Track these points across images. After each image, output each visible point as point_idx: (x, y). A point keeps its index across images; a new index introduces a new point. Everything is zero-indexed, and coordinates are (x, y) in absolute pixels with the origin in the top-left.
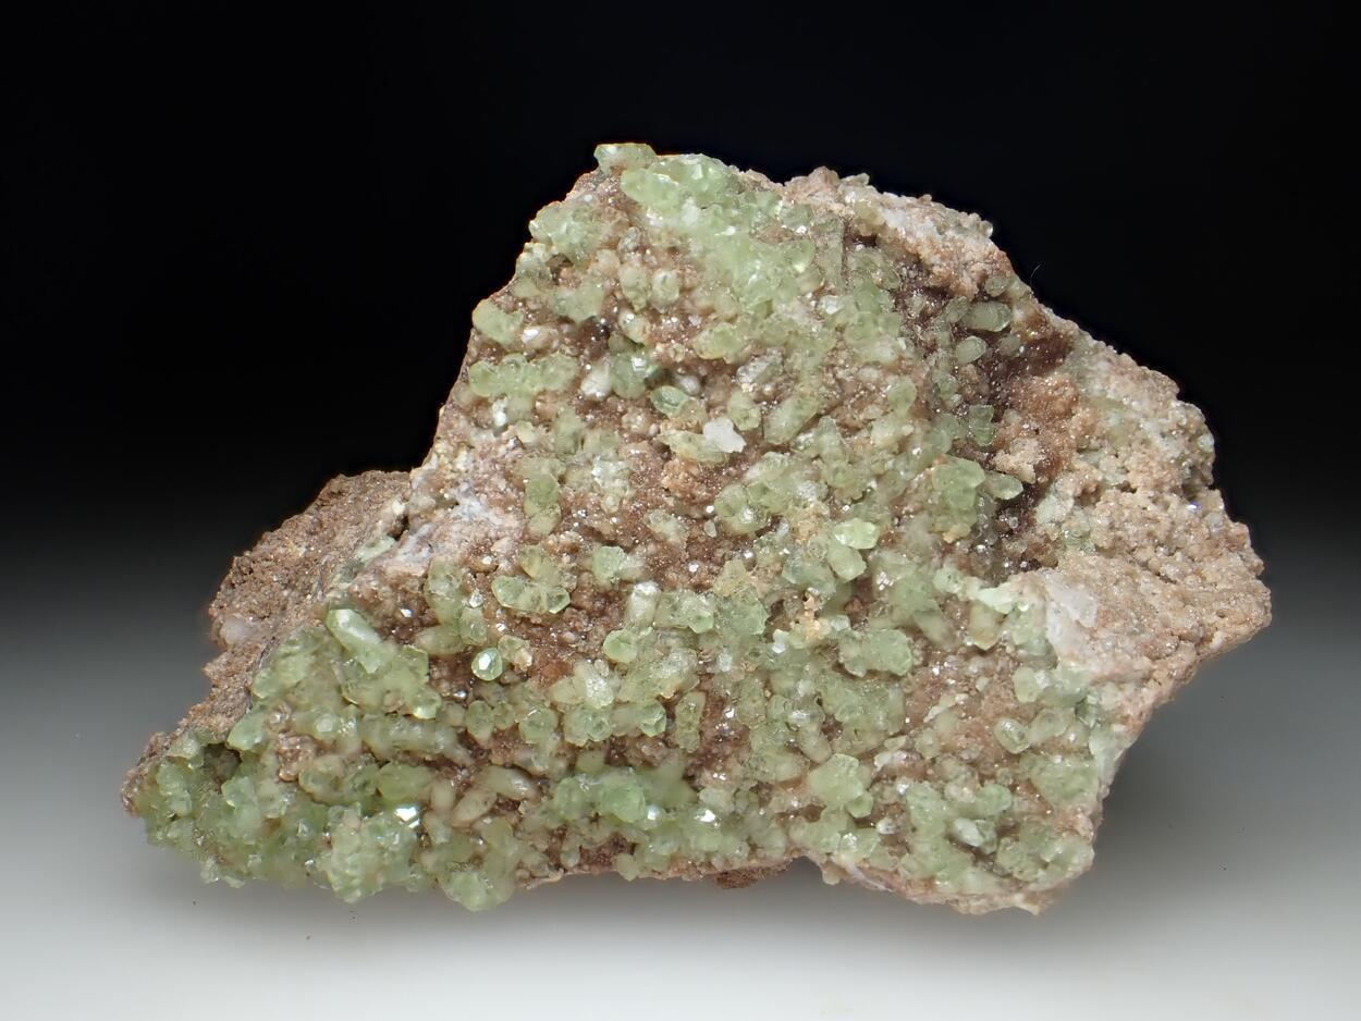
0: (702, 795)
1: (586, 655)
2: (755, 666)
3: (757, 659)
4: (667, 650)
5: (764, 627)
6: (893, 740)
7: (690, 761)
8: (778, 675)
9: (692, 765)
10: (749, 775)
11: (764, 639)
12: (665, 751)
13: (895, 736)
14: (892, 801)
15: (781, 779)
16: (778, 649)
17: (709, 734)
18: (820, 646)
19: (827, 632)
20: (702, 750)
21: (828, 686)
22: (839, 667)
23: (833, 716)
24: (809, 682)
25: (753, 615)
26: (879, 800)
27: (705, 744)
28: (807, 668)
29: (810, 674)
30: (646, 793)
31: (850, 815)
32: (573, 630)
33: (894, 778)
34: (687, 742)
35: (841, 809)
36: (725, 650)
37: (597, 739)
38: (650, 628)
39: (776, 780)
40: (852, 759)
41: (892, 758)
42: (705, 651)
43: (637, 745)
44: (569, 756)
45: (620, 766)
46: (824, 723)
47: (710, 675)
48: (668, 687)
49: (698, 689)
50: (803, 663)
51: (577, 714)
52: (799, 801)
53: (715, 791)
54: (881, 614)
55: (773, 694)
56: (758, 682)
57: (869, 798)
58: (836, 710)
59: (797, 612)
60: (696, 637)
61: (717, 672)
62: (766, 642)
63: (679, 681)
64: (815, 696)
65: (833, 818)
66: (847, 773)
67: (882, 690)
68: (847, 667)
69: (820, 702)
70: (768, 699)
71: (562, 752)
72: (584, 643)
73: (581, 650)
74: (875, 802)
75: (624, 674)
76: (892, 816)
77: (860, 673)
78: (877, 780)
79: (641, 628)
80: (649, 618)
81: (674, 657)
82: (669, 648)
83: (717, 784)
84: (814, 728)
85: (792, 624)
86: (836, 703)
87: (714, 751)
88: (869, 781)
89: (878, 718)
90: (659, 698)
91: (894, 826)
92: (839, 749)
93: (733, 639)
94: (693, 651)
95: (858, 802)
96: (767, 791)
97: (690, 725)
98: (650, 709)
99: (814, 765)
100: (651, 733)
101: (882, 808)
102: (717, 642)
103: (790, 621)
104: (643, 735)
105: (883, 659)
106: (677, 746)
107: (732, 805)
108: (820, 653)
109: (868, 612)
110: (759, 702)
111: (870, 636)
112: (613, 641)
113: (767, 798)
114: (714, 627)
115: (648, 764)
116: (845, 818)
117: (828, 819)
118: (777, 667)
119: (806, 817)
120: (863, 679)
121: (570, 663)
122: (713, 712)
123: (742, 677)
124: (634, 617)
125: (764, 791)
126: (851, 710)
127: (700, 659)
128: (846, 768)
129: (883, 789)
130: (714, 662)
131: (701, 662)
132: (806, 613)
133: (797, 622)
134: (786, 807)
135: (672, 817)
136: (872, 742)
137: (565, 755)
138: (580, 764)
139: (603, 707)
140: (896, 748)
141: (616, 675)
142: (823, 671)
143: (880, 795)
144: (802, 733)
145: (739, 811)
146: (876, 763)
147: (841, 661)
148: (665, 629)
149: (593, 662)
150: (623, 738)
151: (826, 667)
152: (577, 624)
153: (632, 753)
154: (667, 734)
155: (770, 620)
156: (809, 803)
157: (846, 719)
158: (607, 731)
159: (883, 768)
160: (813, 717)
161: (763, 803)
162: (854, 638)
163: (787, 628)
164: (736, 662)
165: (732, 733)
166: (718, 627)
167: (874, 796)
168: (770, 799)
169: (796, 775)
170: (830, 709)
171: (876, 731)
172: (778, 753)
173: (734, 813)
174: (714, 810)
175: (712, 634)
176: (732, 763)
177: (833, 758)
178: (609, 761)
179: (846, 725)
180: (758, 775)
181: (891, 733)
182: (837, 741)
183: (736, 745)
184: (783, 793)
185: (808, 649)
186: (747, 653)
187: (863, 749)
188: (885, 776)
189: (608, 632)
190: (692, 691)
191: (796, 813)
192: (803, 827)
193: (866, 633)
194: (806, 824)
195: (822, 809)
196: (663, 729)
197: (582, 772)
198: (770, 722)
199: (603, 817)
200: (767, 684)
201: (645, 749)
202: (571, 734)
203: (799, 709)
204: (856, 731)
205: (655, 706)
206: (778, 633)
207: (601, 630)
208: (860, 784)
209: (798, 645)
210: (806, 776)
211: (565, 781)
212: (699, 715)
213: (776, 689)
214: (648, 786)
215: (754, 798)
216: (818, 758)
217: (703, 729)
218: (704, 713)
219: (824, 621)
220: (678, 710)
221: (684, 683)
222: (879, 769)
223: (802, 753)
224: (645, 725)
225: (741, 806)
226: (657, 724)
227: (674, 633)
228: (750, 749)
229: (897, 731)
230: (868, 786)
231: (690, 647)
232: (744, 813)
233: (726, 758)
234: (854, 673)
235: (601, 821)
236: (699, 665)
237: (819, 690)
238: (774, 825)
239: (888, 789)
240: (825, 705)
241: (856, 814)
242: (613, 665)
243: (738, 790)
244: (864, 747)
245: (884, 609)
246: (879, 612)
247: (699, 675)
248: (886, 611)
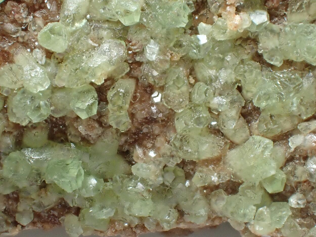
0: (134, 169)
1: (25, 45)
2: (180, 56)
3: (181, 50)
4: (99, 40)
5: (186, 20)
6: (306, 124)
7: (123, 139)
8: (201, 64)
9: (126, 142)
10: (174, 153)
11: (189, 31)
12: (99, 130)
13: (308, 120)
14: (303, 179)
15: (203, 157)
16: (203, 39)
17: (141, 115)
18: (241, 38)
19: (246, 25)
20: (134, 130)
21: (246, 74)
22: (258, 57)
23: (251, 102)
24: (229, 71)
25: (175, 10)
26: (292, 178)
27: (136, 124)
28: (228, 58)
29: (231, 64)
30: (84, 165)
31: (265, 190)
32: (14, 22)
33: (306, 158)
34: (118, 124)
35: (257, 183)
36: (152, 40)
38: (84, 21)
39: (198, 159)
40: (267, 141)
41: (305, 140)
42: (134, 42)
43: (75, 125)
44: (15, 133)
45: (62, 142)
46: (244, 107)
47: (140, 64)
48: (99, 74)
49: (129, 75)
50: (224, 53)
51: (18, 97)
52: (219, 177)
53: (145, 165)
54: (298, 9)
55: (197, 80)
56: (182, 71)
57: (282, 176)
58: (254, 95)
59: (220, 6)
60: (126, 29)
61: (144, 60)
62: (191, 34)
63: (110, 69)
64: (236, 83)
65: (250, 193)
66: (263, 152)
67: (297, 79)
68: (265, 57)
69: (240, 89)
70: (192, 86)
71: (7, 130)
72: (23, 33)
73: (21, 40)
74: (288, 179)
75: (61, 62)
76: (304, 193)
77: (278, 64)
78: (291, 159)
79: (74, 20)
80: (83, 11)
81: (105, 46)
82: (102, 39)
83: (148, 160)
84: (234, 113)
85: (215, 18)
86: (254, 90)
87: (145, 130)
88: (283, 160)
89: (292, 104)
90: (92, 84)
91: (305, 201)
92: (256, 132)
93: (159, 31)
94: (123, 43)
95: (272, 179)
96: (192, 167)
97: (121, 108)
98: (84, 93)
99: (233, 145)
100: (84, 116)
101: (293, 185)
102: (144, 34)
103: (213, 15)
104: (78, 117)
105: (299, 51)
106: (110, 126)
107: (161, 179)
108: (240, 45)
109: (287, 6)
110: (184, 89)
111: (288, 29)
113: (192, 173)
114: (141, 19)
115: (85, 140)
116: (261, 193)
117: (244, 195)
118: (200, 57)
119: (226, 190)
120: (281, 68)
121: (11, 51)
122: (142, 96)
123: (167, 66)
124: (68, 10)
125: (190, 167)
126: (268, 96)
127: (129, 49)
128: (260, 150)
129: (295, 169)
130: (142, 52)
131: (130, 52)
132: (228, 8)
133: (220, 16)
134: (208, 181)
135: (109, 185)
136: (287, 126)
137: (10, 133)
138: (26, 140)
139: (40, 92)
140: (309, 131)
141: (53, 62)
142: (242, 61)
143: (292, 173)
144: (223, 117)
145: (167, 183)
146: (290, 144)
147: (260, 52)
148: (98, 21)
149: (32, 50)
150: (63, 118)
151: (245, 57)
152: (17, 16)
153: (71, 131)
154: (100, 115)
155: (195, 13)
156: (228, 179)
157: (263, 105)
158: (45, 113)
159: (296, 149)
160: (232, 102)
161: (188, 176)
162: (272, 31)
163: (210, 22)
164: (162, 52)
165: (161, 115)
166: (145, 20)
167: (286, 174)
168: (194, 173)
169: (216, 155)
170: (249, 95)
171: (291, 116)
172: (200, 135)
173: (163, 184)
174: (143, 181)
175: (140, 26)
176: (160, 141)
177: (251, 139)
178: (52, 137)
179: (264, 110)
180: (181, 154)
181: (305, 118)
182: (255, 124)
183: (164, 126)
184: (205, 169)
185: (229, 41)
186: (172, 45)
187: (278, 132)
188: (298, 156)
189: (46, 24)
190: (122, 78)
191: (217, 187)
192: (223, 199)
193: (285, 26)
194: (225, 197)
195: (240, 184)
196: (95, 111)
197: (28, 147)
198: (193, 107)
199: (51, 184)
200: (192, 72)
201: (81, 129)
202: (14, 114)
203: (220, 95)
204: (271, 116)
205: (88, 91)
206: (202, 25)
207: (40, 22)
208: (274, 164)
209: (220, 37)
210: (225, 156)
211: (14, 155)
212: (129, 99)
213: (199, 76)
214: (86, 159)
215: (181, 173)
216: (237, 140)
217: (134, 111)
218: (135, 97)
219: (243, 15)
220: (110, 94)
221: (115, 71)
222: (292, 150)
223: (223, 135)
224: (78, 108)
225: (169, 179)
226: (90, 107)
227: (106, 26)
228: (175, 130)
229: (309, 116)
230: (281, 165)
231: (120, 38)
232: (172, 184)
233: (154, 137)
234: (272, 63)
235: (49, 188)
236: (128, 54)
237: (239, 78)
238: (198, 196)
239: (300, 169)
240: (244, 91)
241: (270, 191)
242: (49, 54)
243: (165, 166)
244: (280, 130)
245: (301, 5)
246: (297, 7)
247: (129, 63)
248: (304, 6)
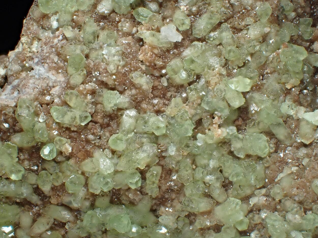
0: (160, 220)
1: (99, 147)
2: (187, 152)
3: (189, 149)
4: (142, 145)
5: (192, 132)
6: (259, 190)
7: (154, 202)
8: (199, 157)
9: (155, 204)
10: (184, 209)
11: (192, 139)
12: (141, 196)
13: (260, 188)
14: (258, 222)
15: (201, 211)
16: (199, 144)
17: (164, 188)
18: (221, 142)
19: (225, 135)
20: (160, 197)
21: (225, 163)
22: (231, 153)
23: (228, 178)
24: (215, 161)
25: (186, 126)
26: (252, 221)
27: (162, 193)
28: (215, 153)
29: (216, 156)
30: (131, 218)
31: (237, 229)
32: (93, 134)
33: (259, 210)
34: (152, 192)
35: (232, 225)
36: (172, 144)
37: (106, 190)
38: (133, 133)
39: (198, 212)
40: (238, 200)
41: (259, 199)
42: (162, 145)
43: (127, 193)
44: (91, 199)
45: (118, 204)
46: (223, 182)
47: (164, 157)
48: (142, 163)
49: (158, 164)
50: (212, 151)
51: (95, 178)
52: (210, 222)
53: (166, 217)
54: (253, 125)
55: (197, 167)
56: (189, 160)
57: (247, 220)
58: (230, 175)
59: (209, 124)
60: (157, 137)
61: (167, 155)
62: (193, 140)
63: (148, 160)
64: (219, 168)
65: (228, 231)
66: (235, 207)
67: (254, 165)
68: (235, 153)
69: (221, 171)
70: (194, 170)
71: (87, 197)
72: (98, 141)
73: (97, 144)
74: (250, 223)
75: (119, 157)
76: (259, 230)
77: (242, 156)
78: (251, 211)
79: (128, 133)
80: (132, 128)
81: (145, 148)
82: (143, 143)
83: (168, 213)
84: (218, 185)
85: (207, 131)
86: (230, 171)
87: (167, 196)
88: (246, 212)
89: (251, 179)
90: (137, 169)
91: (259, 235)
92: (231, 195)
93: (176, 138)
94: (155, 145)
95: (241, 222)
96: (194, 217)
97: (154, 183)
98: (133, 174)
99: (218, 203)
100: (133, 187)
101: (253, 225)
102: (167, 140)
103: (206, 129)
104: (129, 188)
105: (254, 149)
106: (147, 194)
107: (176, 225)
108: (221, 146)
109: (246, 125)
110: (190, 171)
111: (247, 137)
112: (114, 140)
113: (193, 221)
114: (166, 132)
115: (132, 203)
116: (235, 231)
117: (225, 231)
118: (199, 153)
119: (214, 230)
120: (244, 159)
121: (92, 151)
122: (166, 176)
123: (180, 158)
124: (125, 127)
125: (192, 217)
126: (237, 175)
127: (159, 149)
128: (234, 205)
129: (254, 216)
130: (166, 150)
131: (159, 151)
132: (214, 125)
133: (209, 130)
134: (204, 225)
135: (145, 230)
136: (248, 192)
137: (89, 199)
138: (97, 203)
139: (108, 174)
140: (261, 195)
141: (115, 156)
142: (223, 155)
143: (252, 219)
144: (212, 187)
145: (180, 227)
146: (250, 202)
147: (232, 150)
148: (141, 133)
149: (103, 151)
150: (119, 190)
151: (224, 153)
152: (95, 131)
153: (124, 198)
154: (142, 187)
155: (195, 128)
156: (215, 223)
157: (235, 180)
158: (111, 186)
159: (254, 205)
160: (217, 179)
161: (191, 223)
162: (239, 138)
163: (204, 133)
164: (178, 150)
165: (176, 187)
166: (168, 132)
167: (249, 219)
168: (195, 221)
169: (209, 209)
170: (226, 175)
171: (250, 186)
172: (199, 198)
173: (177, 228)
174: (166, 227)
175: (165, 136)
176: (175, 203)
177: (228, 200)
178: (112, 202)
179: (235, 183)
180: (189, 209)
181: (258, 187)
182: (230, 191)
183: (178, 194)
184: (202, 218)
185: (215, 143)
186: (183, 146)
187: (243, 195)
188: (255, 209)
189: (111, 135)
190: (155, 165)
191: (209, 229)
192: (213, 236)
193: (245, 135)
194: (214, 234)
195: (222, 226)
196: (140, 185)
197: (98, 208)
198: (195, 182)
199: (109, 230)
200: (194, 162)
201: (131, 195)
202: (92, 188)
203: (210, 175)
204: (240, 186)
205: (135, 173)
206: (199, 135)
207: (107, 134)
208: (242, 213)
209: (210, 142)
210: (214, 210)
211: (90, 212)
212: (159, 178)
213: (198, 164)
214: (132, 214)
215: (187, 221)
216: (220, 200)
217: (161, 185)
218: (161, 177)
219: (223, 129)
220: (148, 175)
221: (151, 161)
222: (252, 205)
223: (212, 198)
224: (130, 183)
225: (180, 225)
226: (137, 182)
227: (145, 136)
228: (185, 195)
229: (261, 186)
230: (246, 214)
231: (154, 143)
232: (182, 228)
233: (172, 200)
234: (239, 156)
235: (109, 233)
236: (158, 152)
237: (221, 165)
238: (197, 234)
239: (256, 217)
240: (224, 172)
241: (240, 229)
242: (113, 152)
243: (179, 217)
244: (244, 194)
245: (254, 123)
246: (252, 125)
247: (158, 157)
248: (256, 124)
